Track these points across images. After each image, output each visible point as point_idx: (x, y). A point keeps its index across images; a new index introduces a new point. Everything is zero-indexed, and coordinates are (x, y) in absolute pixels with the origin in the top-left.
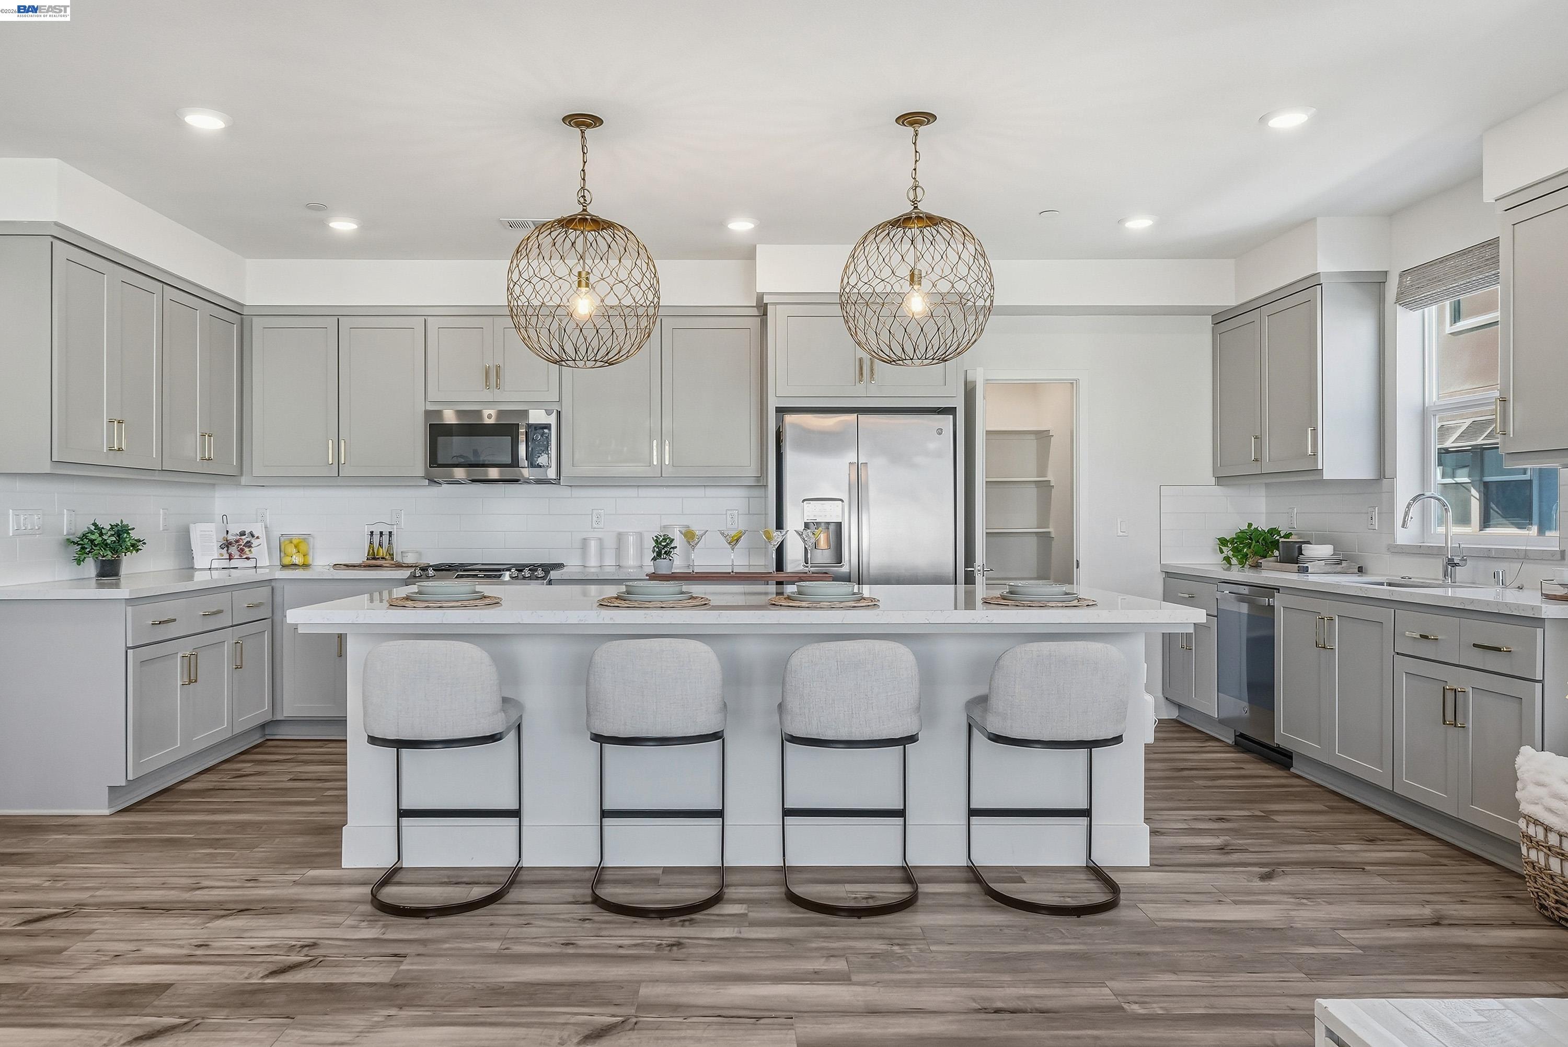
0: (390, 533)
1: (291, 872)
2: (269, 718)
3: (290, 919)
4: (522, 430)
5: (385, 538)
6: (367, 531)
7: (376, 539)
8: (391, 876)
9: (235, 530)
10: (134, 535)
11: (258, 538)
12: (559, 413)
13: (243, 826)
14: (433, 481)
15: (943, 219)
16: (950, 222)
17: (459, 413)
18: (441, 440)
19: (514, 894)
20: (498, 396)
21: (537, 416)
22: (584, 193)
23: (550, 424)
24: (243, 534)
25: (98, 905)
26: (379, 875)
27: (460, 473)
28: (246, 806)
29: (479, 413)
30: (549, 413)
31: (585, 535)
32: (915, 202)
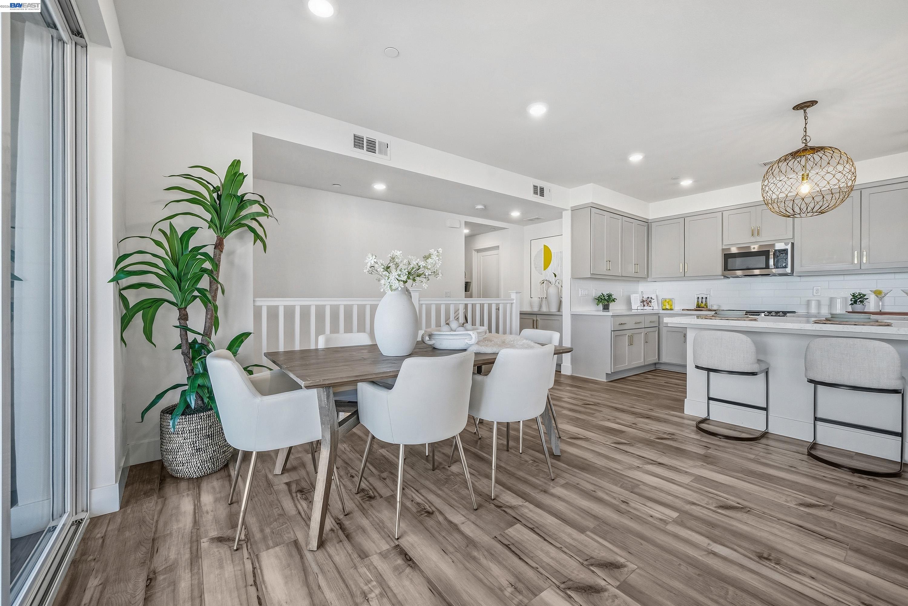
0: (706, 298)
1: (665, 410)
2: (657, 361)
3: (663, 424)
4: (771, 253)
5: (704, 300)
6: (696, 297)
7: (700, 300)
8: (704, 421)
9: (645, 297)
10: (614, 297)
11: (654, 299)
12: (793, 244)
13: (648, 393)
14: (726, 277)
17: (739, 248)
18: (730, 260)
19: (763, 441)
20: (758, 239)
21: (779, 246)
22: (806, 138)
23: (787, 249)
24: (648, 298)
25: (604, 405)
26: (699, 419)
27: (739, 273)
28: (649, 387)
29: (749, 247)
30: (786, 244)
31: (809, 299)
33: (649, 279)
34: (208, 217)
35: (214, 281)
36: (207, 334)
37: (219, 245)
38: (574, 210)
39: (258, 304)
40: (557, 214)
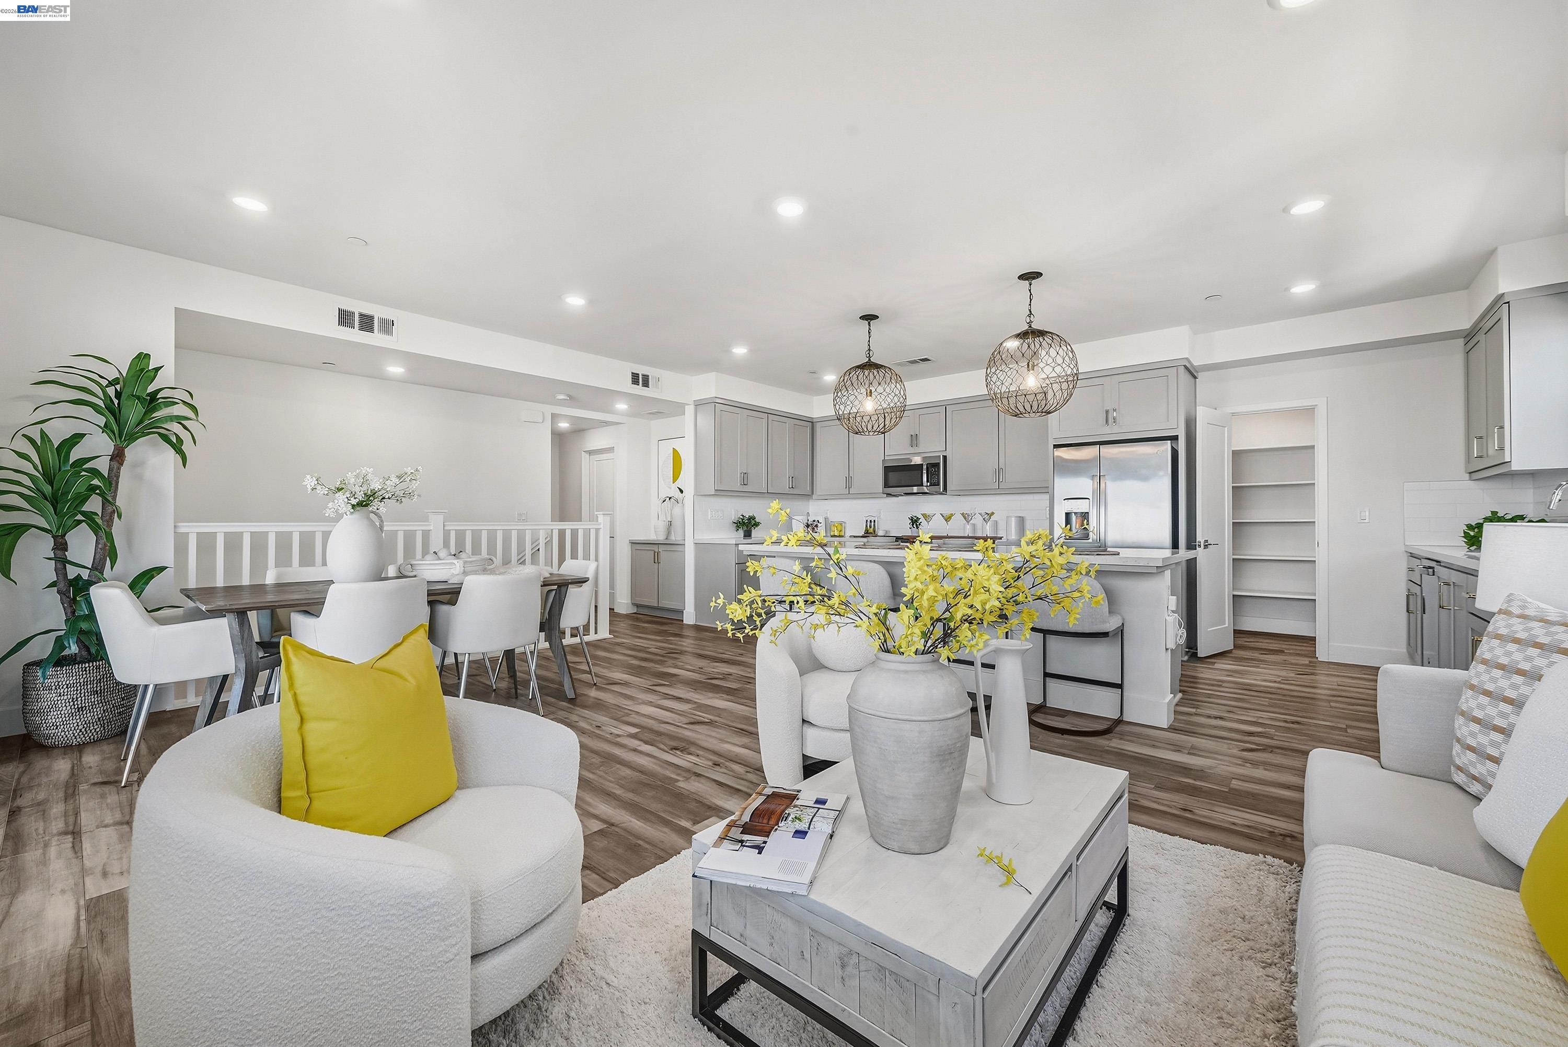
0: (874, 521)
4: (925, 467)
5: (872, 523)
6: (864, 519)
7: (869, 523)
9: (811, 520)
10: (759, 520)
11: (820, 523)
12: (945, 457)
14: (888, 495)
15: (1047, 332)
16: (1051, 333)
17: (899, 460)
18: (890, 474)
20: (916, 450)
23: (939, 463)
24: (814, 521)
27: (899, 490)
29: (910, 459)
30: (939, 456)
32: (1030, 323)
33: (814, 497)
34: (102, 421)
35: (107, 503)
36: (98, 567)
37: (118, 457)
38: (698, 404)
39: (182, 530)
40: (677, 409)
